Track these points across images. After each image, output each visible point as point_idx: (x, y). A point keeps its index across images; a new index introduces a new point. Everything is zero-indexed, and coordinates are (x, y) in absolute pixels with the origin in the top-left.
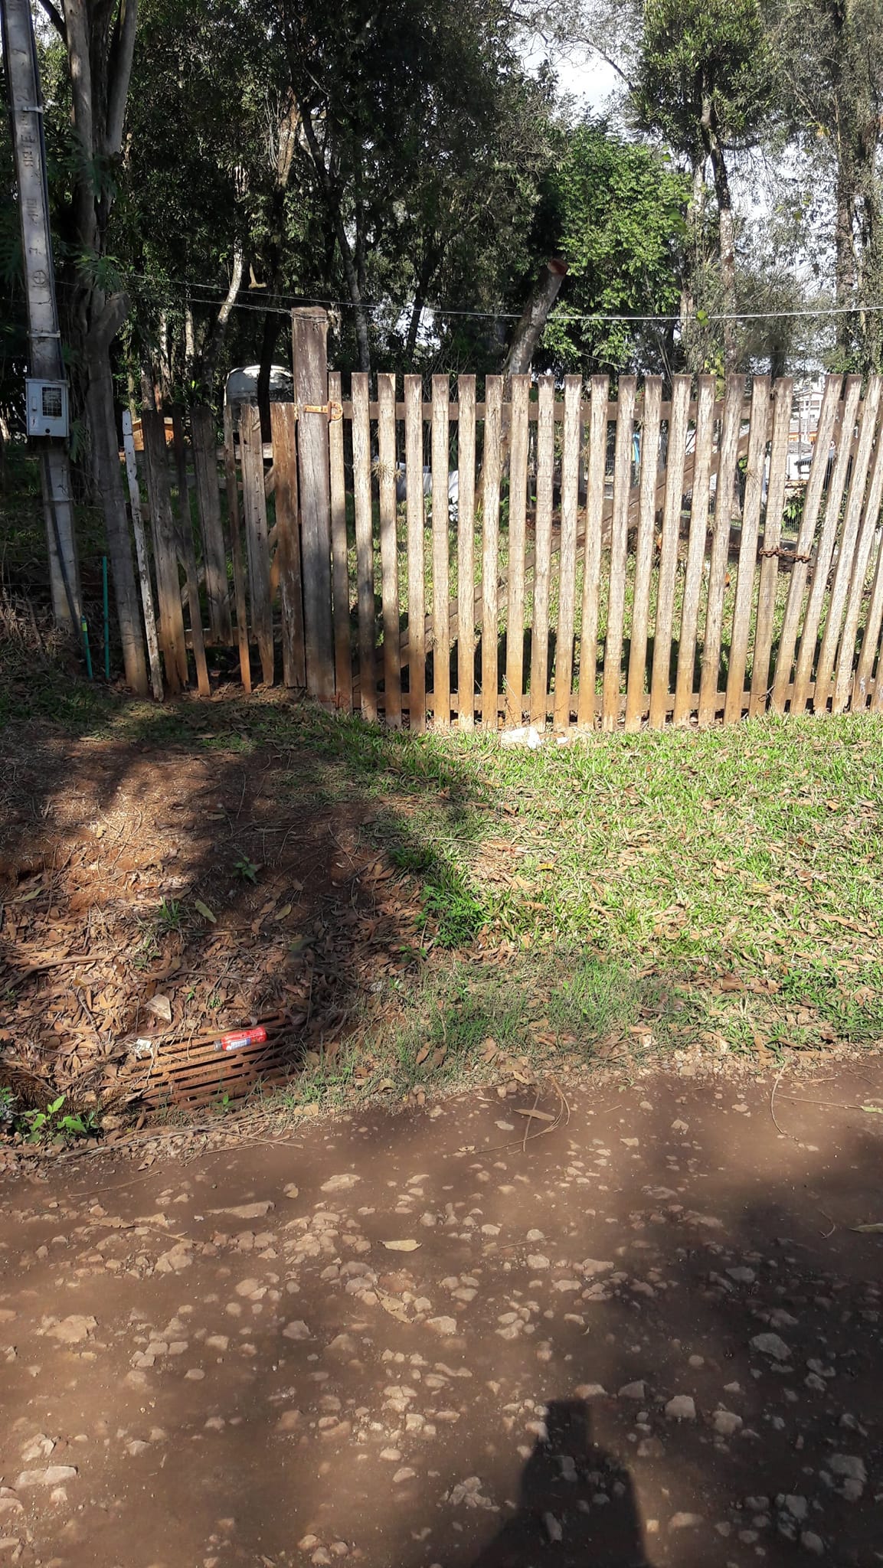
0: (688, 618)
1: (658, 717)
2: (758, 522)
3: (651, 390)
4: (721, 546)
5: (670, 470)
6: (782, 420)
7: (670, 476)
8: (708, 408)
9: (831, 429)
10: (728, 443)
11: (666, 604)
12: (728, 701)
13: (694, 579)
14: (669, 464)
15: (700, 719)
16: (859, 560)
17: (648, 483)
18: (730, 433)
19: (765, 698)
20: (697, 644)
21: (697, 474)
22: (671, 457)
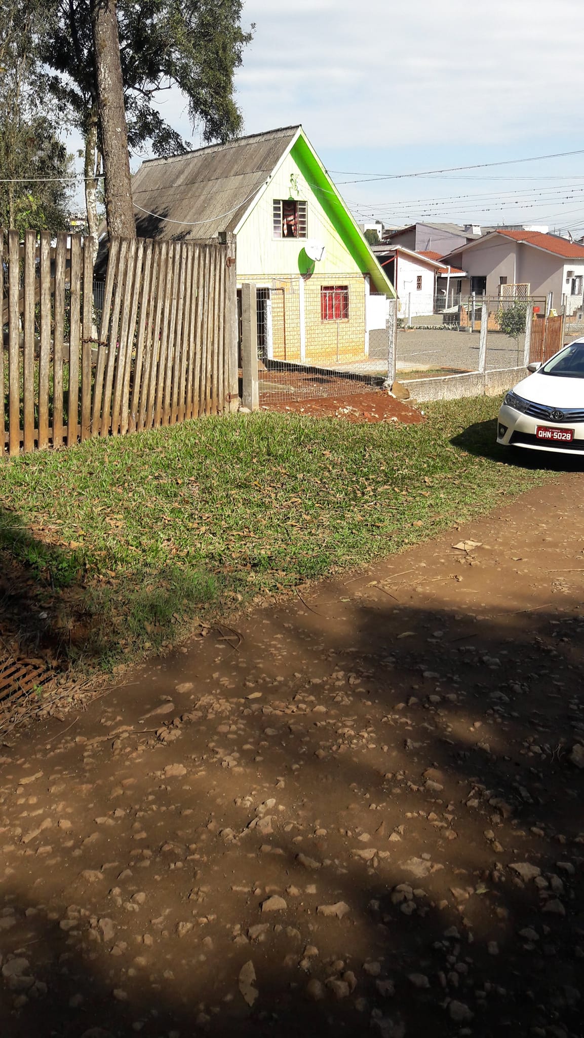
0: (43, 381)
1: (30, 444)
2: (79, 322)
3: (13, 239)
4: (59, 336)
5: (27, 289)
6: (88, 261)
7: (27, 292)
8: (47, 252)
9: (114, 268)
10: (59, 274)
11: (29, 372)
12: (70, 431)
13: (45, 356)
14: (26, 285)
15: (54, 444)
16: (129, 344)
17: (14, 296)
18: (60, 267)
19: (89, 428)
20: (49, 396)
21: (43, 292)
22: (27, 281)
